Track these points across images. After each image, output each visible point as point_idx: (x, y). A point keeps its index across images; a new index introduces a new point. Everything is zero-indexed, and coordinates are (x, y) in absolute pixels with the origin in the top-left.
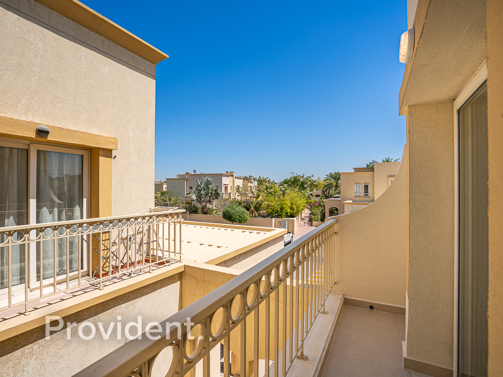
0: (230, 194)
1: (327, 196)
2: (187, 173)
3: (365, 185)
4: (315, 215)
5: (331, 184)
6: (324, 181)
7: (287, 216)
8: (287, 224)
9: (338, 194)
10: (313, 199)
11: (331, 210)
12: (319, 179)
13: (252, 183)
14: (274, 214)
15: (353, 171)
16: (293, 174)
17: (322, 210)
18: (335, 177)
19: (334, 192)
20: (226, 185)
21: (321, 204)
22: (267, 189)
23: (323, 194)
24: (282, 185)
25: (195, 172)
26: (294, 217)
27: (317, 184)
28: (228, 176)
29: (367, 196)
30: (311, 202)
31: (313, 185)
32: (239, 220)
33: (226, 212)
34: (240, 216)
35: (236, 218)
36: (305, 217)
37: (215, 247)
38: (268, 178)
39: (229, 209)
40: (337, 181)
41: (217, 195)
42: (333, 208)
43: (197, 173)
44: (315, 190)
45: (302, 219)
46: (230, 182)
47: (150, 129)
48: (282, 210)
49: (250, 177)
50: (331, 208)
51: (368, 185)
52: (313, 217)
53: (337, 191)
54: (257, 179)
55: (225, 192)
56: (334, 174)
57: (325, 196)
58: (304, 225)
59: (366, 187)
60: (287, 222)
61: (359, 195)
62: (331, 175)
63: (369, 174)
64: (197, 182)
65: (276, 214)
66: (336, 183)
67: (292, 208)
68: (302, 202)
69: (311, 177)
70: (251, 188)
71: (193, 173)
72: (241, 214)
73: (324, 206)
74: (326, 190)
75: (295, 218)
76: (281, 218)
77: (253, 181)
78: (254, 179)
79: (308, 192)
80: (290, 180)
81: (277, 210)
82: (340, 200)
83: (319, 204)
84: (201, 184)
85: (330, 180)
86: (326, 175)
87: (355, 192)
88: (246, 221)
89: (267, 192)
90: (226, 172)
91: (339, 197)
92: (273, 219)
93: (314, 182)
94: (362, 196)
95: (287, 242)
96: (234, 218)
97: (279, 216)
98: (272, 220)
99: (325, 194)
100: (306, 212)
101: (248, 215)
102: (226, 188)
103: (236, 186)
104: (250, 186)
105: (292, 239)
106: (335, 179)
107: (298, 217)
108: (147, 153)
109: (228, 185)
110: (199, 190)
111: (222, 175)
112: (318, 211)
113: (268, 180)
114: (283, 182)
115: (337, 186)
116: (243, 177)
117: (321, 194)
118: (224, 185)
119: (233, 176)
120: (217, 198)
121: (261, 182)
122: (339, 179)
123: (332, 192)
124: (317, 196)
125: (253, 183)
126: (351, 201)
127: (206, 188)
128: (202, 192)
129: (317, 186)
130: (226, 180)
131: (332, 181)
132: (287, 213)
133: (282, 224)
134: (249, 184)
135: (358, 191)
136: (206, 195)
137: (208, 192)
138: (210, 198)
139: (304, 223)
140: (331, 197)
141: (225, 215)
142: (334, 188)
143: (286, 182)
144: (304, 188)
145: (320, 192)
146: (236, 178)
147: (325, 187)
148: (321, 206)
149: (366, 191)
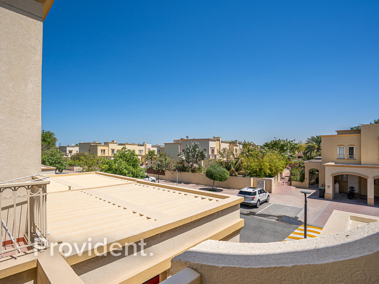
0: (216, 155)
1: (309, 157)
2: (181, 139)
3: (349, 147)
4: (294, 176)
5: (313, 147)
6: (306, 144)
7: (266, 176)
8: (265, 183)
9: (319, 156)
10: (293, 161)
11: (311, 171)
12: (301, 142)
13: (237, 146)
14: (253, 174)
15: (336, 133)
16: (276, 138)
17: (302, 171)
18: (317, 140)
19: (315, 154)
20: (212, 148)
21: (301, 165)
22: (249, 151)
23: (305, 156)
24: (263, 148)
25: (187, 138)
26: (272, 177)
27: (299, 147)
28: (215, 141)
29: (352, 158)
30: (291, 163)
31: (294, 148)
32: (220, 178)
33: (208, 171)
34: (220, 175)
35: (217, 177)
36: (285, 176)
37: (144, 217)
38: (252, 142)
39: (211, 169)
40: (319, 144)
41: (203, 157)
42: (313, 169)
43: (189, 139)
44: (297, 153)
45: (282, 178)
46: (216, 146)
47: (32, 80)
48: (261, 170)
49: (236, 141)
50: (312, 169)
51: (353, 147)
52: (292, 177)
53: (319, 153)
54: (242, 143)
55: (212, 154)
56: (316, 137)
57: (307, 157)
58: (283, 185)
59: (351, 150)
60: (265, 181)
61: (342, 157)
62: (313, 139)
63: (355, 136)
64: (187, 146)
65: (255, 174)
66: (318, 146)
67: (271, 169)
68: (281, 163)
69: (293, 141)
70: (236, 150)
71: (186, 139)
72: (222, 173)
73: (304, 167)
74: (308, 152)
75: (274, 178)
76: (260, 177)
77: (238, 144)
78: (239, 143)
79: (288, 154)
80: (270, 144)
81: (256, 171)
82: (321, 162)
83: (299, 165)
84: (190, 147)
85: (312, 143)
86: (308, 139)
87: (338, 154)
88: (226, 179)
89: (249, 154)
90: (214, 137)
91: (321, 159)
92: (252, 179)
93: (296, 144)
94: (346, 158)
95: (263, 201)
96: (215, 177)
97: (258, 176)
98: (250, 179)
99: (306, 155)
100: (286, 172)
101: (228, 174)
102: (213, 151)
103: (222, 149)
104: (235, 149)
105: (268, 198)
106: (317, 142)
107: (278, 177)
108: (27, 109)
109: (214, 148)
110: (187, 152)
111: (209, 140)
112: (297, 172)
113: (252, 144)
114: (264, 145)
115: (319, 149)
116: (230, 141)
117: (303, 156)
118: (211, 148)
119: (219, 140)
120: (203, 159)
121: (245, 145)
122: (320, 142)
123: (314, 154)
124: (299, 157)
125: (239, 146)
126: (333, 164)
127: (193, 151)
128: (190, 154)
129: (298, 149)
130: (212, 144)
131: (314, 144)
132: (265, 174)
133: (260, 183)
134: (235, 148)
135: (341, 153)
136: (193, 156)
137: (195, 154)
138: (196, 159)
139: (283, 182)
140: (312, 158)
141: (208, 174)
142: (316, 150)
143: (266, 145)
144: (284, 151)
145: (301, 154)
146: (222, 142)
147: (306, 149)
148: (301, 167)
149: (351, 153)
